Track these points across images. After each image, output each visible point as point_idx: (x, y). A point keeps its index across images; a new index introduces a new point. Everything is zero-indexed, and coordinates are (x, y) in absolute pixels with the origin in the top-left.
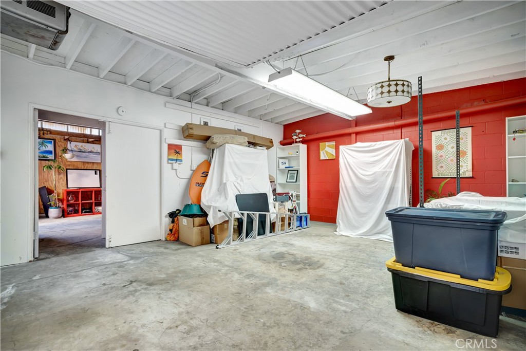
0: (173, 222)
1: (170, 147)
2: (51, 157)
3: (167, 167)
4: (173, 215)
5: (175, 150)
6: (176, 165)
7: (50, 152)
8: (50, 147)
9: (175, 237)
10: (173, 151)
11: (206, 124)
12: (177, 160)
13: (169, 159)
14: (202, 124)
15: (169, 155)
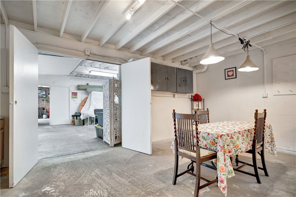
0: (73, 118)
1: (73, 93)
2: (45, 96)
3: (71, 100)
4: (73, 116)
5: (75, 94)
6: (75, 99)
7: (44, 95)
8: (44, 93)
9: (73, 123)
10: (74, 95)
11: (88, 84)
12: (75, 97)
13: (72, 97)
14: (86, 84)
15: (72, 96)
